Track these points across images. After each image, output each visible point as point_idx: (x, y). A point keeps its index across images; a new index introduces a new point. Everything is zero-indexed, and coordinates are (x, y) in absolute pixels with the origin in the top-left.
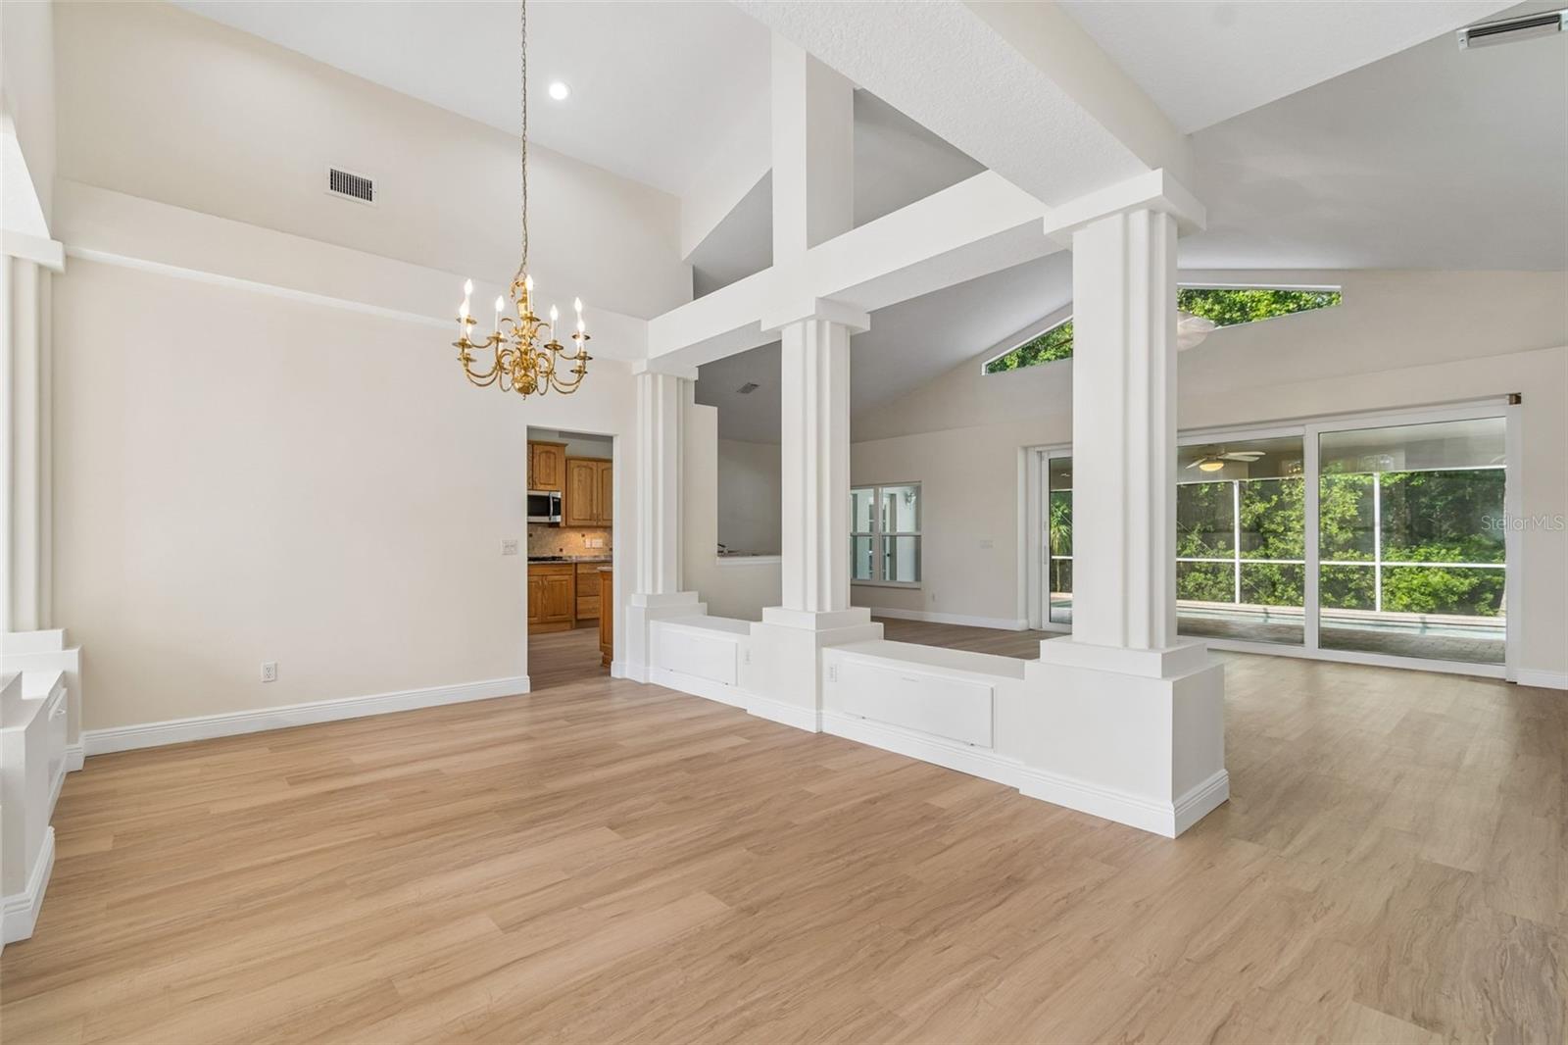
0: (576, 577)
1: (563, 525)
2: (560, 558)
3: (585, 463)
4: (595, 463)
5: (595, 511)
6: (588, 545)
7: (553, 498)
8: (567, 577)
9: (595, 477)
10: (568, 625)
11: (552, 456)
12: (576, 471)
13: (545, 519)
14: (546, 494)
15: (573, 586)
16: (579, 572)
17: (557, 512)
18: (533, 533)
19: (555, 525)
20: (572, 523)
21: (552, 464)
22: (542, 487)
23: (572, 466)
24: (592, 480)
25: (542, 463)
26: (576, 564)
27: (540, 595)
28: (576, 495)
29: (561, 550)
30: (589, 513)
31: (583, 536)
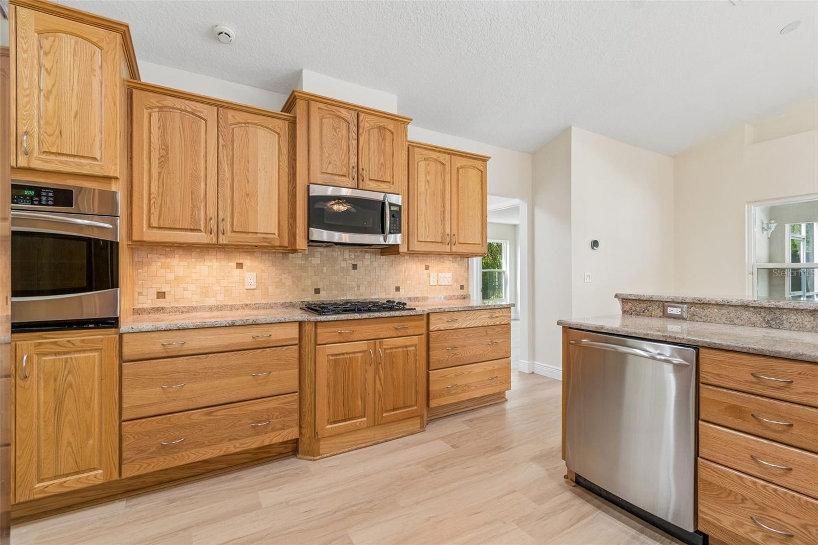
0: (428, 335)
1: (403, 249)
2: (401, 306)
3: (435, 155)
4: (448, 157)
5: (448, 231)
6: (433, 282)
7: (391, 205)
8: (415, 340)
9: (448, 177)
10: (417, 421)
11: (388, 133)
12: (422, 165)
13: (378, 239)
14: (380, 197)
15: (424, 354)
16: (431, 328)
17: (396, 229)
18: (359, 264)
19: (392, 250)
20: (416, 247)
21: (388, 150)
22: (372, 185)
23: (417, 157)
24: (444, 181)
25: (373, 145)
26: (428, 315)
27: (370, 375)
28: (422, 205)
29: (398, 289)
30: (440, 231)
31: (427, 268)
